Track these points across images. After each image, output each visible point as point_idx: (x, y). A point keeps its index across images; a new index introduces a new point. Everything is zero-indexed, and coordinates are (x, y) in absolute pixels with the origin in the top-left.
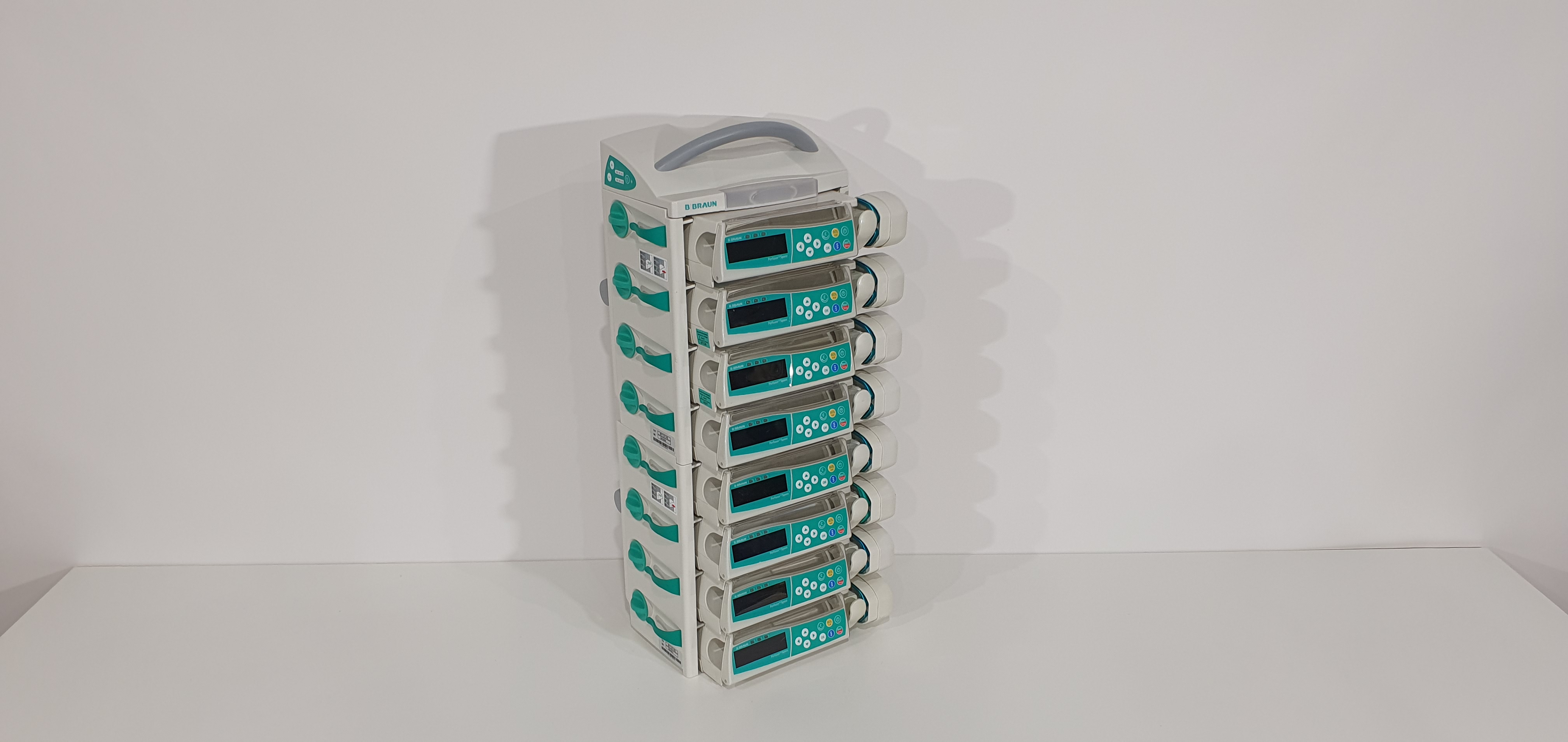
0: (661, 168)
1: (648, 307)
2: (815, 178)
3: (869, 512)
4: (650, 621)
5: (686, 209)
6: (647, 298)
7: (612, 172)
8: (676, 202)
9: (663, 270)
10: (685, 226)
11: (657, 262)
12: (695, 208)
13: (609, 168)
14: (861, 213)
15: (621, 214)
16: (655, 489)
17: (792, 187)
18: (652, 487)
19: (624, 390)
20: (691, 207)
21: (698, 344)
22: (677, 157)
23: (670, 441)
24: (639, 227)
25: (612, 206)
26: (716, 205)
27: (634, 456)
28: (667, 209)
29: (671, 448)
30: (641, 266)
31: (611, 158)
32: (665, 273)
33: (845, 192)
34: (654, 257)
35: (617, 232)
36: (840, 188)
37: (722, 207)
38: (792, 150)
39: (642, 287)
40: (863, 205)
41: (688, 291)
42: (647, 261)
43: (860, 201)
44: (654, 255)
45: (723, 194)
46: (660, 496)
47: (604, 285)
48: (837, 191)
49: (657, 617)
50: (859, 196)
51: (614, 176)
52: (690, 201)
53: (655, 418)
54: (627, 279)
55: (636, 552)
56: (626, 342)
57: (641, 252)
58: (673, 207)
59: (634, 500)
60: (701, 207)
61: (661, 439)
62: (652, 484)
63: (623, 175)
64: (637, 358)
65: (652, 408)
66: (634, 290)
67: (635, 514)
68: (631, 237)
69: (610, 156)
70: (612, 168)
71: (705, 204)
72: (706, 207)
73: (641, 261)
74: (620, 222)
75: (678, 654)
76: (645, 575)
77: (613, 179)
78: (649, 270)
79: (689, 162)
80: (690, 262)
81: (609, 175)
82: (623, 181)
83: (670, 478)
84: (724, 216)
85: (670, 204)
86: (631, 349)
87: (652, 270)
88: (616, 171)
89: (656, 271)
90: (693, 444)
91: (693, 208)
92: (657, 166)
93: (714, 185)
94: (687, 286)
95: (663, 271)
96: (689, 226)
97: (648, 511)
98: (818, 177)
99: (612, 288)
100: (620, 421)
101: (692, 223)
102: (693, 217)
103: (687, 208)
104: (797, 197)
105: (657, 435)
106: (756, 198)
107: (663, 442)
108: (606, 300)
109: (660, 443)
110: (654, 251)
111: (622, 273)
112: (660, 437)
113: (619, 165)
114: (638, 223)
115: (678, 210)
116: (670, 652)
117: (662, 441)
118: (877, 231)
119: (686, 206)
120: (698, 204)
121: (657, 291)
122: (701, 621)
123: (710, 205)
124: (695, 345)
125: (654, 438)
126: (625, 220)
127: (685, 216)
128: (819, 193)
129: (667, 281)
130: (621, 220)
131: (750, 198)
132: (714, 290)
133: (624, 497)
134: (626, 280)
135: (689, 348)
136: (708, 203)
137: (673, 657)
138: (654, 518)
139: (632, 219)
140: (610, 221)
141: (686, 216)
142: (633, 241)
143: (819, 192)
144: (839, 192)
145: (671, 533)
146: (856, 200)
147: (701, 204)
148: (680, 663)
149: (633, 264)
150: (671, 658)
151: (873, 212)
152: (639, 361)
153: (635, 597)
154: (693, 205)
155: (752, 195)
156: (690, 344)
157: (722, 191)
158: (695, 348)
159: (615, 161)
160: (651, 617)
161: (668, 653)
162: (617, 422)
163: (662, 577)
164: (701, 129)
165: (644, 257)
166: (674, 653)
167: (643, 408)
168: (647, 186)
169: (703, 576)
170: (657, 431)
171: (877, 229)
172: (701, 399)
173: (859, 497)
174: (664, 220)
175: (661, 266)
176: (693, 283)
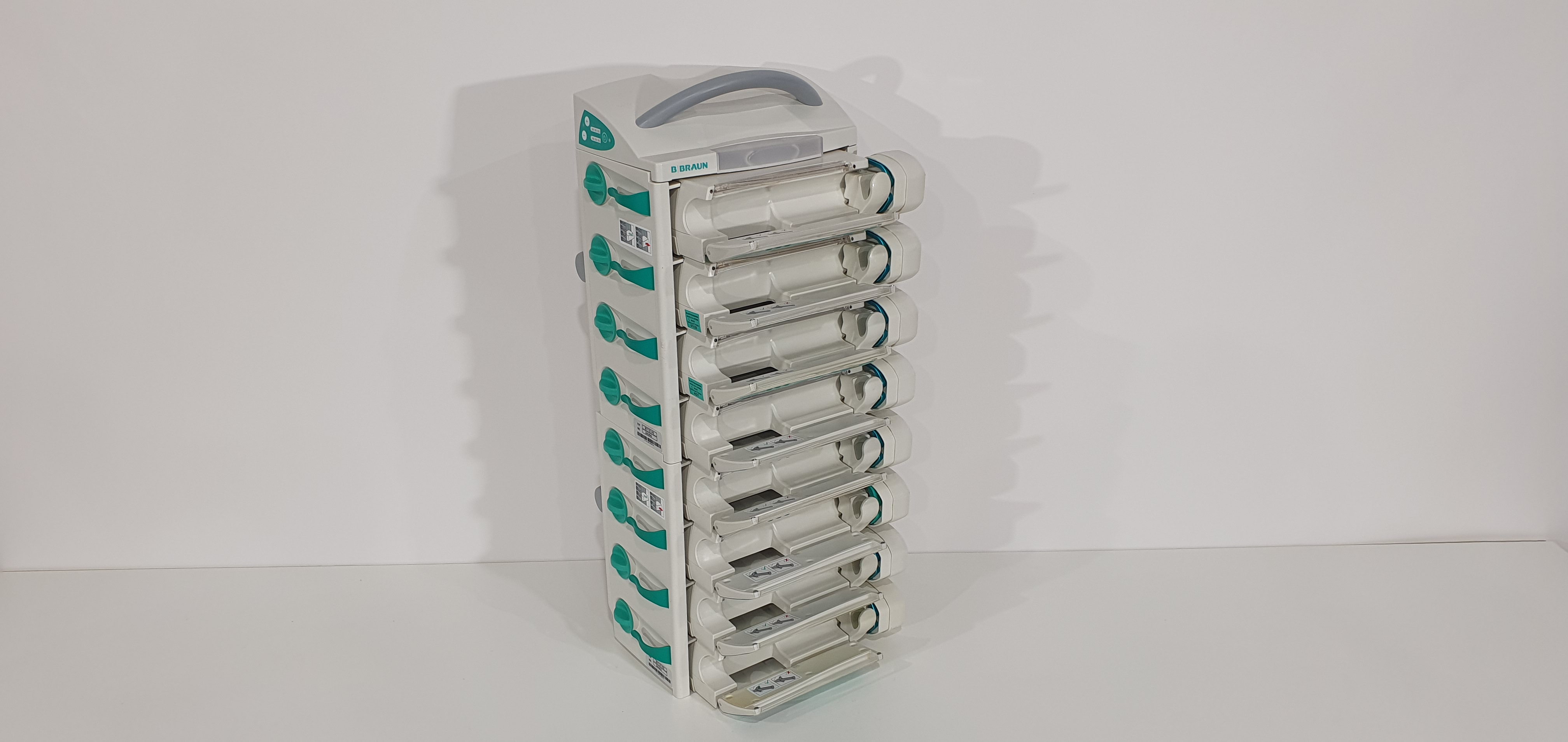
0: (642, 125)
1: (631, 285)
2: (819, 135)
3: (880, 513)
4: (636, 634)
5: (672, 172)
6: (629, 275)
7: (587, 130)
8: (661, 164)
9: (647, 242)
10: (672, 192)
11: (640, 233)
12: (682, 170)
13: (583, 124)
14: (873, 176)
15: (597, 178)
16: (639, 490)
17: (794, 145)
18: (637, 487)
19: (604, 378)
20: (678, 169)
21: (687, 327)
22: (663, 111)
23: (656, 437)
24: (619, 193)
25: (587, 169)
26: (707, 167)
27: (615, 452)
28: (650, 172)
29: (657, 445)
30: (622, 238)
31: (586, 113)
32: (649, 245)
33: (853, 152)
34: (636, 227)
35: (594, 199)
36: (848, 146)
37: (713, 168)
38: (794, 103)
39: (623, 261)
40: (874, 165)
41: (675, 267)
42: (628, 232)
43: (872, 162)
44: (636, 225)
45: (715, 153)
46: (646, 496)
47: (580, 258)
48: (844, 150)
49: (643, 629)
50: (869, 156)
51: (590, 133)
52: (677, 163)
53: (639, 411)
54: (606, 252)
55: (620, 558)
56: (606, 325)
57: (621, 221)
58: (657, 171)
59: (617, 501)
60: (689, 170)
61: (646, 434)
62: (637, 483)
63: (600, 133)
64: (617, 342)
65: (635, 398)
66: (614, 265)
67: (618, 516)
68: (610, 204)
69: (585, 110)
70: (588, 124)
71: (694, 165)
72: (696, 169)
73: (621, 232)
74: (598, 187)
75: (666, 672)
76: (630, 583)
77: (589, 137)
78: (630, 242)
79: (674, 117)
80: (677, 233)
81: (584, 133)
82: (600, 139)
83: (656, 478)
84: (716, 180)
85: (654, 166)
86: (611, 332)
87: (634, 242)
88: (591, 128)
89: (638, 243)
90: (683, 440)
91: (681, 171)
92: (639, 122)
93: (704, 144)
94: (674, 260)
95: (646, 244)
96: (676, 192)
97: (633, 513)
98: (823, 134)
99: (588, 263)
100: (599, 412)
101: (680, 187)
102: (680, 181)
103: (674, 170)
104: (798, 157)
105: (641, 429)
106: (754, 159)
107: (649, 437)
108: (582, 276)
109: (645, 438)
110: (636, 221)
111: (600, 246)
112: (644, 432)
113: (595, 121)
114: (617, 188)
115: (663, 172)
116: (658, 669)
117: (647, 437)
118: (891, 196)
119: (672, 168)
120: (686, 166)
121: (641, 266)
122: (692, 636)
123: (700, 167)
124: (684, 328)
125: (638, 432)
126: (602, 185)
127: (671, 180)
128: (824, 153)
129: (651, 255)
130: (597, 185)
131: (746, 159)
132: (705, 265)
133: (605, 497)
134: (604, 254)
135: (677, 332)
136: (698, 164)
137: (661, 675)
138: (639, 521)
139: (610, 183)
140: (586, 186)
141: (673, 180)
142: (612, 209)
143: (824, 151)
144: (847, 151)
145: (658, 539)
146: (867, 160)
147: (689, 166)
148: (670, 682)
149: (613, 235)
150: (659, 676)
151: (886, 174)
152: (620, 345)
153: (619, 607)
154: (680, 167)
155: (747, 156)
156: (679, 328)
157: (714, 150)
158: (683, 332)
159: (592, 117)
160: (636, 630)
161: (656, 670)
162: (597, 413)
163: (650, 588)
164: (689, 80)
165: (624, 227)
166: (662, 670)
167: (625, 398)
168: (627, 146)
169: (695, 586)
170: (641, 425)
171: (890, 194)
172: (691, 389)
173: (869, 496)
174: (647, 185)
175: (644, 238)
176: (681, 257)
